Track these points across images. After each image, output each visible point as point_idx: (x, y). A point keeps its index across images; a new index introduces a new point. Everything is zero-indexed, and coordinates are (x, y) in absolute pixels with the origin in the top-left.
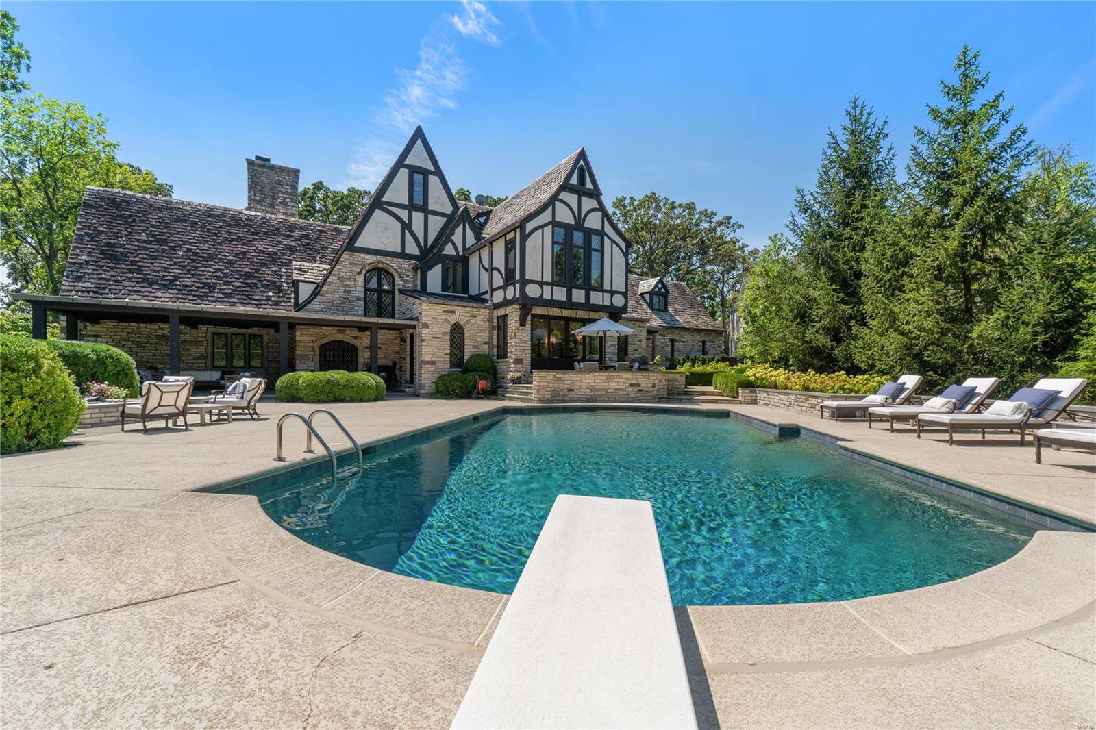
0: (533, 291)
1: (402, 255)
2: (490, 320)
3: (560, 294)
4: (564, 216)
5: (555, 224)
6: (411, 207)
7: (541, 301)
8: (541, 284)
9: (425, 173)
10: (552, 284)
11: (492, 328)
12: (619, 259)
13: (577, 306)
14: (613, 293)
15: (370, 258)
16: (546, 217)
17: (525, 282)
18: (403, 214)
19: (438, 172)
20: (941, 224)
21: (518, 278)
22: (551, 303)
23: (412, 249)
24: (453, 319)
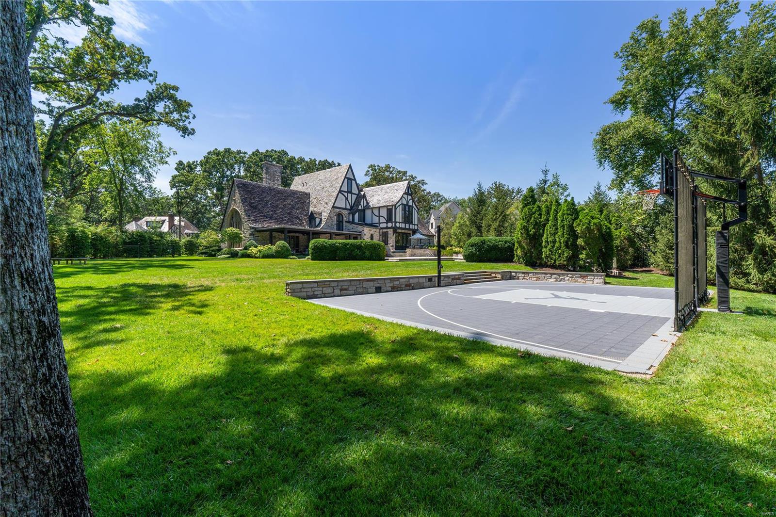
0: (398, 225)
1: (346, 209)
2: (379, 232)
3: (403, 226)
4: (404, 202)
5: (402, 204)
6: (348, 192)
7: (399, 228)
8: (399, 223)
9: (351, 180)
10: (402, 223)
11: (380, 235)
12: (416, 214)
13: (407, 229)
14: (415, 225)
15: (338, 210)
16: (400, 203)
17: (396, 222)
18: (346, 194)
19: (355, 180)
20: (496, 220)
21: (394, 221)
22: (402, 229)
23: (348, 207)
24: (371, 232)
